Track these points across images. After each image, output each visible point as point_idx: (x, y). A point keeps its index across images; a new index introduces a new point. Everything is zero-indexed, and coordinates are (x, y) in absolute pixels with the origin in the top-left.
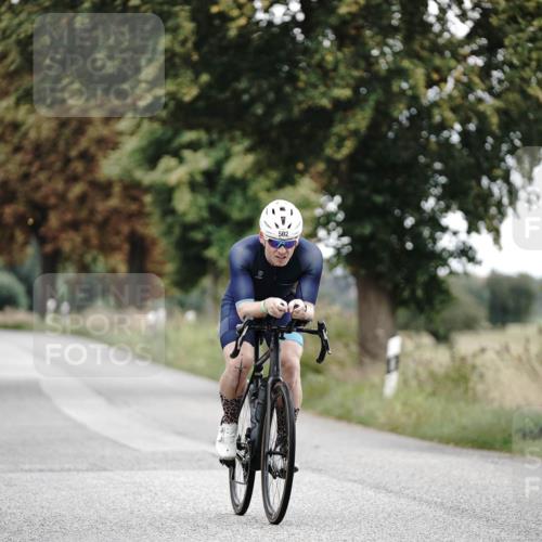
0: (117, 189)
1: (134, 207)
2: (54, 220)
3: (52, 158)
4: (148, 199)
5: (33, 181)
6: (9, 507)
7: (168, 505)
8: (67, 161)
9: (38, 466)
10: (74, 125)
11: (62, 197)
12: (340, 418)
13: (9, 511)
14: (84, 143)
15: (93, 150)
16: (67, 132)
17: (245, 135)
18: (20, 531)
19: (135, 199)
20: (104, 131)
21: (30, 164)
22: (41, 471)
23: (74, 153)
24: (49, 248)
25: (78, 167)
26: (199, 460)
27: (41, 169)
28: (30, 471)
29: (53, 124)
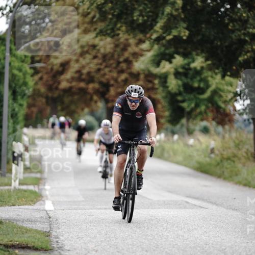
0: (142, 76)
1: (150, 85)
2: (112, 91)
3: (112, 62)
4: (156, 82)
5: (102, 72)
6: (90, 226)
7: (165, 225)
8: (119, 63)
9: (104, 207)
10: (122, 46)
11: (116, 80)
12: (245, 185)
13: (91, 228)
14: (126, 55)
15: (131, 58)
16: (118, 49)
17: (202, 51)
18: (95, 237)
19: (150, 82)
20: (136, 50)
21: (101, 64)
22: (105, 209)
23: (121, 59)
24: (110, 105)
25: (124, 66)
26: (179, 204)
27: (106, 67)
28: (100, 209)
29: (112, 46)
